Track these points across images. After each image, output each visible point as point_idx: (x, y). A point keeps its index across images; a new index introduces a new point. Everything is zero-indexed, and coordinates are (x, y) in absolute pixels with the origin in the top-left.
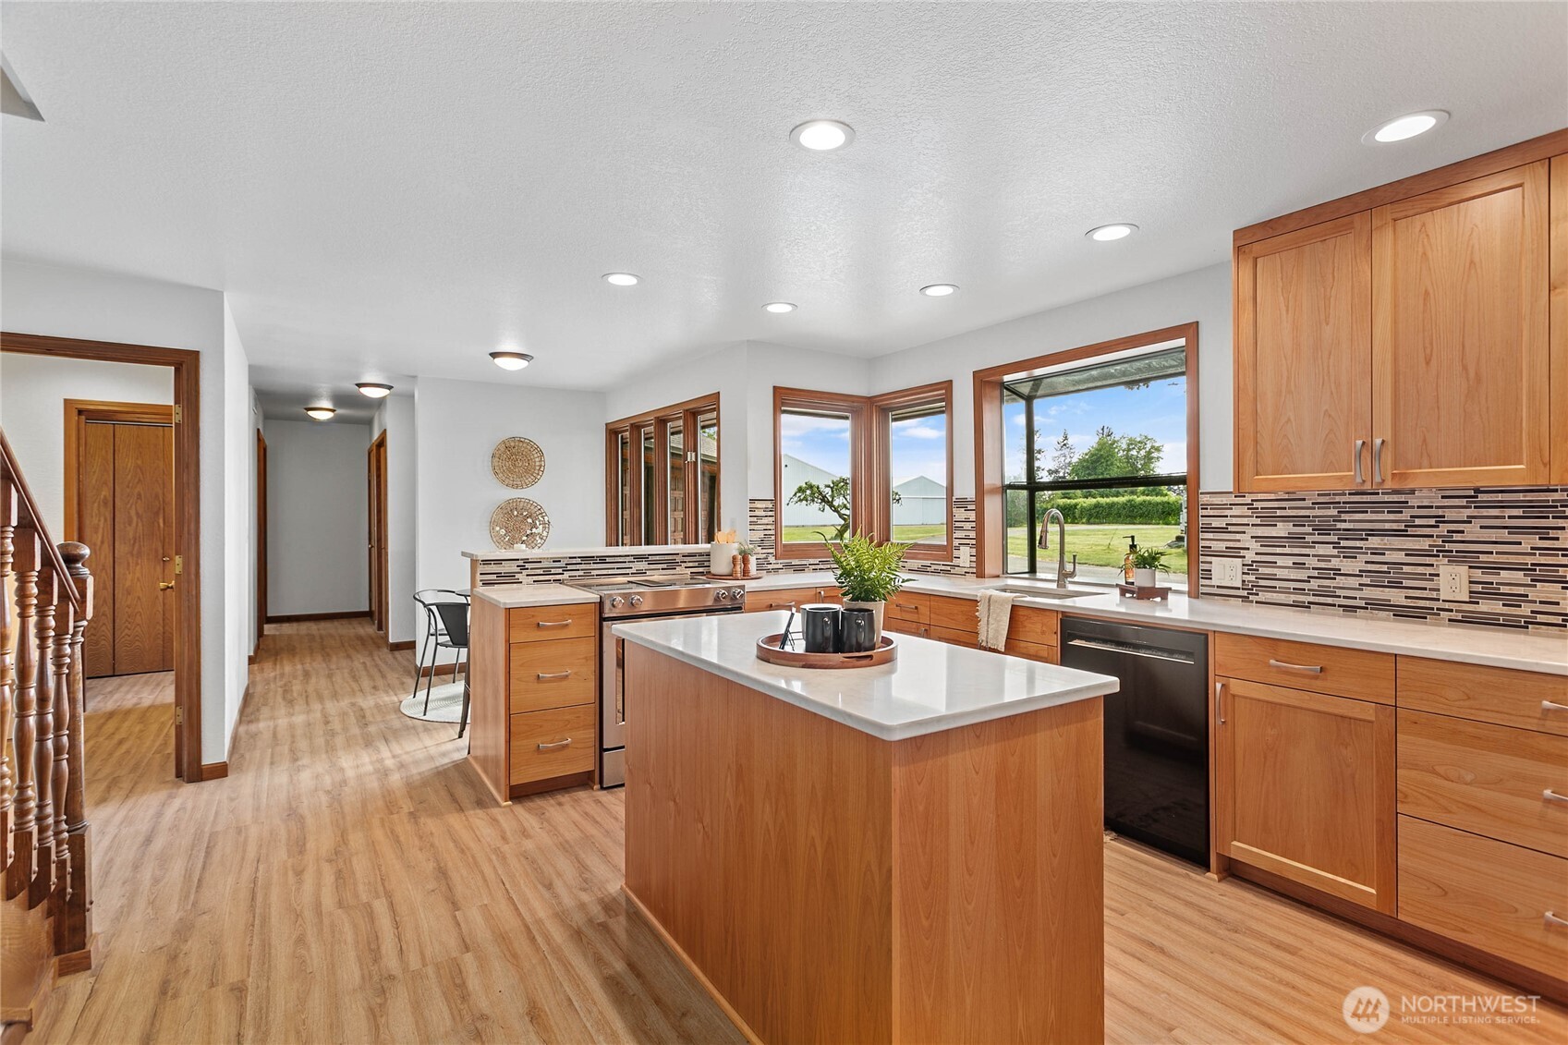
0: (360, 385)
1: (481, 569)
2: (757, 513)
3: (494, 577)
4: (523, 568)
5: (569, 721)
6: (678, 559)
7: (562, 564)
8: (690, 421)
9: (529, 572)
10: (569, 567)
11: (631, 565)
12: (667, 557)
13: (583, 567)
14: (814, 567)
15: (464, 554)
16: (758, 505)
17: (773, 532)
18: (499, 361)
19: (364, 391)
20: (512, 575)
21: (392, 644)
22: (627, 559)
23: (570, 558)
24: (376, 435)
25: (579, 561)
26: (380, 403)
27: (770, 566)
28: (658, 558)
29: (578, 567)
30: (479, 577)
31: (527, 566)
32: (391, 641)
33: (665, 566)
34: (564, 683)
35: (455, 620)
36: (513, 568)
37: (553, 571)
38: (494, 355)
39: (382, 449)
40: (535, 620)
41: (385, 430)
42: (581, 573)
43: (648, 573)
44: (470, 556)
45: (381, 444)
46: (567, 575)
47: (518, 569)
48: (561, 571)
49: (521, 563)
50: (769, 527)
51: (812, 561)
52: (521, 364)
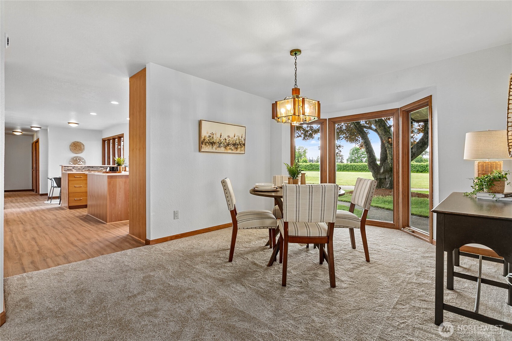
0: (31, 127)
1: (64, 168)
3: (67, 170)
4: (74, 168)
5: (82, 195)
7: (83, 168)
8: (119, 139)
15: (60, 165)
18: (70, 124)
19: (32, 128)
20: (71, 169)
21: (41, 194)
22: (98, 167)
24: (35, 139)
26: (37, 132)
30: (63, 170)
32: (40, 193)
34: (81, 188)
35: (58, 181)
38: (69, 123)
39: (37, 143)
40: (74, 176)
41: (39, 139)
44: (61, 165)
45: (37, 141)
46: (84, 170)
52: (77, 125)
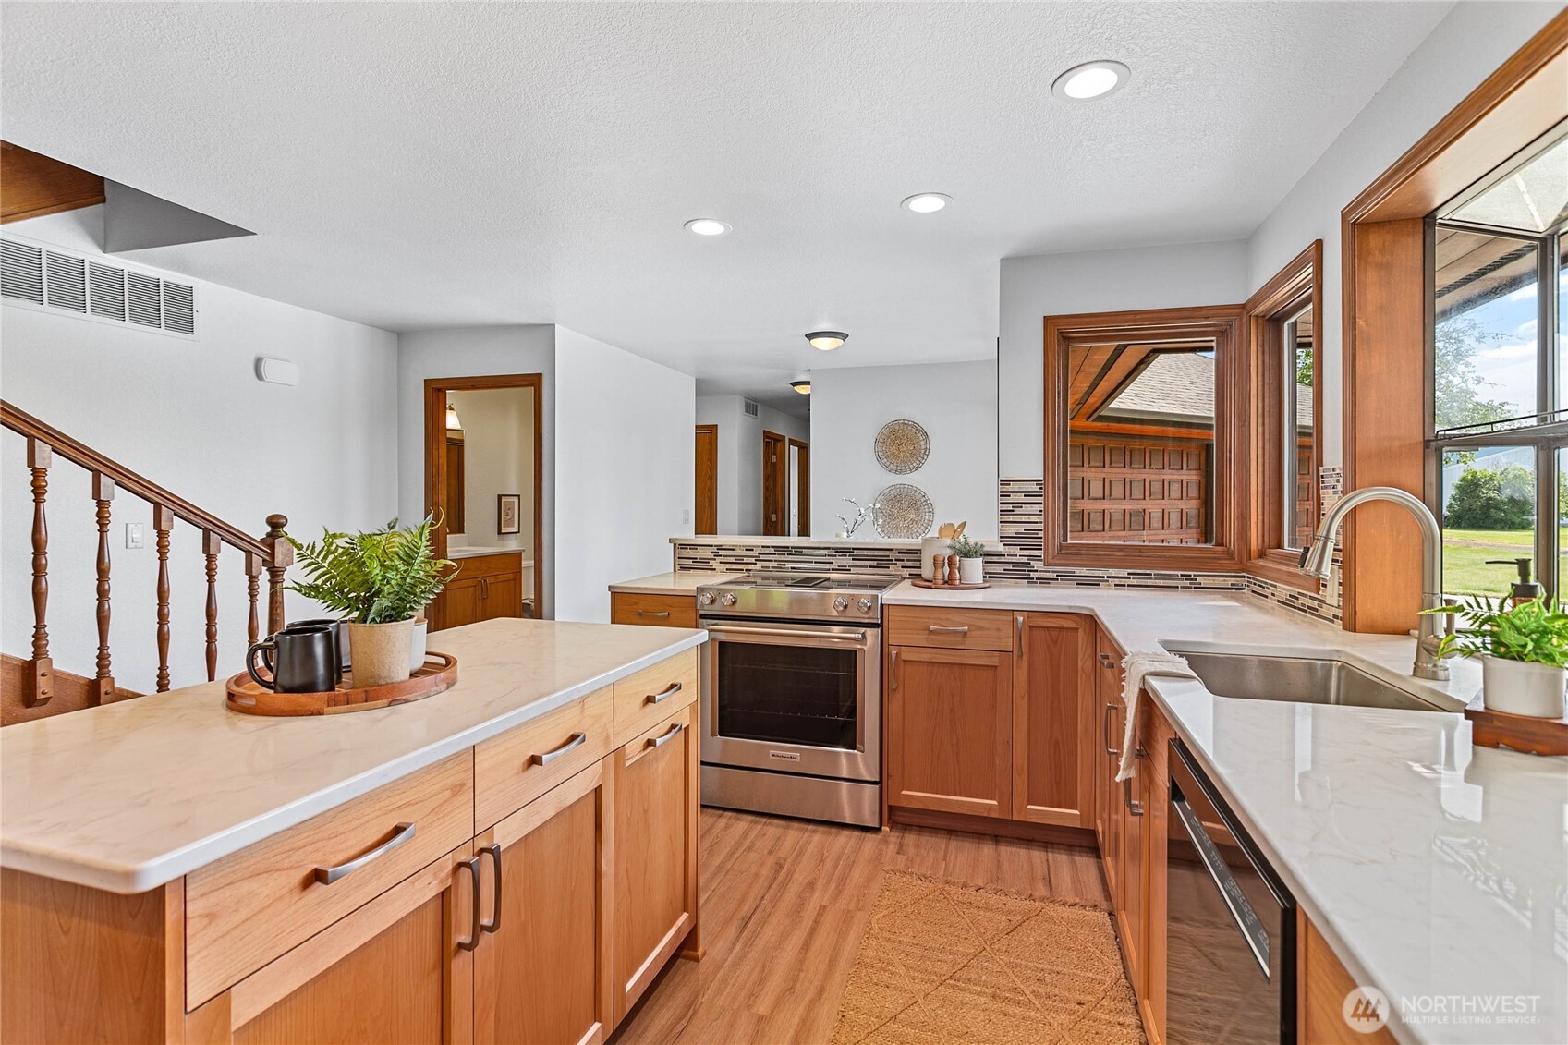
0: (794, 384)
1: (679, 552)
2: (1013, 498)
4: (717, 555)
6: (892, 556)
9: (723, 559)
10: (762, 557)
11: (831, 559)
12: (876, 553)
13: (776, 557)
14: (1117, 581)
16: (1012, 487)
17: (1041, 526)
19: (797, 389)
23: (763, 547)
25: (772, 550)
27: (1033, 575)
28: (865, 553)
29: (771, 557)
30: (677, 561)
31: (721, 552)
33: (874, 563)
36: (707, 554)
37: (745, 560)
42: (775, 564)
43: (853, 570)
47: (712, 556)
48: (753, 560)
49: (715, 549)
50: (1034, 519)
51: (1113, 572)
